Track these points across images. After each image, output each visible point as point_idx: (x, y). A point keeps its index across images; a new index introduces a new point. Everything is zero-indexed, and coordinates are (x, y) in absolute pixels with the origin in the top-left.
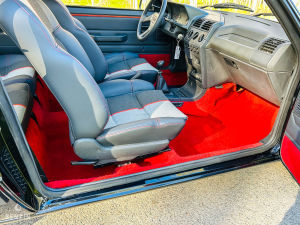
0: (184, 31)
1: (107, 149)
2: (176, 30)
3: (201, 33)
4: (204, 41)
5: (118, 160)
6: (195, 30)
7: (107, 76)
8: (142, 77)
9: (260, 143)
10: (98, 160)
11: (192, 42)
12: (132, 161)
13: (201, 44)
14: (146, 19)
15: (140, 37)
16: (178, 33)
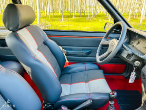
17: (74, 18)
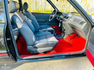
0: (62, 19)
1: (36, 49)
2: (59, 19)
3: (66, 20)
4: (66, 22)
5: (39, 52)
6: (64, 19)
7: (40, 30)
8: (49, 31)
9: (81, 51)
10: (33, 52)
11: (63, 22)
12: (43, 53)
14: (52, 16)
15: (50, 20)
16: (60, 20)
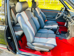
2: (66, 18)
3: (72, 21)
5: (36, 50)
6: (71, 19)
10: (31, 48)
11: (69, 23)
12: (40, 51)
13: (71, 24)
14: (60, 14)
17: (50, 4)
